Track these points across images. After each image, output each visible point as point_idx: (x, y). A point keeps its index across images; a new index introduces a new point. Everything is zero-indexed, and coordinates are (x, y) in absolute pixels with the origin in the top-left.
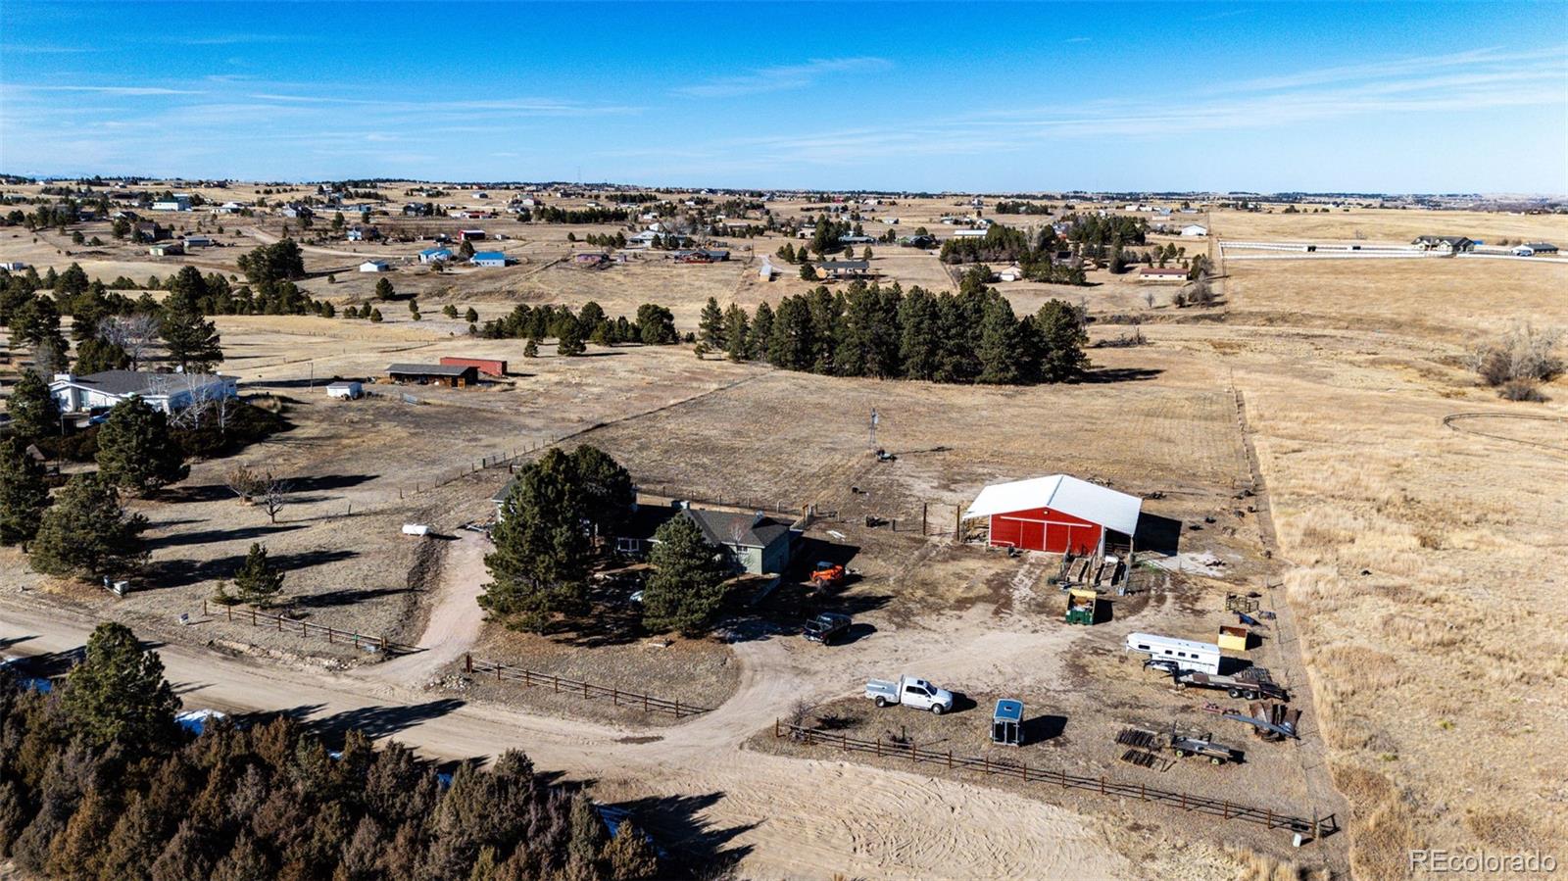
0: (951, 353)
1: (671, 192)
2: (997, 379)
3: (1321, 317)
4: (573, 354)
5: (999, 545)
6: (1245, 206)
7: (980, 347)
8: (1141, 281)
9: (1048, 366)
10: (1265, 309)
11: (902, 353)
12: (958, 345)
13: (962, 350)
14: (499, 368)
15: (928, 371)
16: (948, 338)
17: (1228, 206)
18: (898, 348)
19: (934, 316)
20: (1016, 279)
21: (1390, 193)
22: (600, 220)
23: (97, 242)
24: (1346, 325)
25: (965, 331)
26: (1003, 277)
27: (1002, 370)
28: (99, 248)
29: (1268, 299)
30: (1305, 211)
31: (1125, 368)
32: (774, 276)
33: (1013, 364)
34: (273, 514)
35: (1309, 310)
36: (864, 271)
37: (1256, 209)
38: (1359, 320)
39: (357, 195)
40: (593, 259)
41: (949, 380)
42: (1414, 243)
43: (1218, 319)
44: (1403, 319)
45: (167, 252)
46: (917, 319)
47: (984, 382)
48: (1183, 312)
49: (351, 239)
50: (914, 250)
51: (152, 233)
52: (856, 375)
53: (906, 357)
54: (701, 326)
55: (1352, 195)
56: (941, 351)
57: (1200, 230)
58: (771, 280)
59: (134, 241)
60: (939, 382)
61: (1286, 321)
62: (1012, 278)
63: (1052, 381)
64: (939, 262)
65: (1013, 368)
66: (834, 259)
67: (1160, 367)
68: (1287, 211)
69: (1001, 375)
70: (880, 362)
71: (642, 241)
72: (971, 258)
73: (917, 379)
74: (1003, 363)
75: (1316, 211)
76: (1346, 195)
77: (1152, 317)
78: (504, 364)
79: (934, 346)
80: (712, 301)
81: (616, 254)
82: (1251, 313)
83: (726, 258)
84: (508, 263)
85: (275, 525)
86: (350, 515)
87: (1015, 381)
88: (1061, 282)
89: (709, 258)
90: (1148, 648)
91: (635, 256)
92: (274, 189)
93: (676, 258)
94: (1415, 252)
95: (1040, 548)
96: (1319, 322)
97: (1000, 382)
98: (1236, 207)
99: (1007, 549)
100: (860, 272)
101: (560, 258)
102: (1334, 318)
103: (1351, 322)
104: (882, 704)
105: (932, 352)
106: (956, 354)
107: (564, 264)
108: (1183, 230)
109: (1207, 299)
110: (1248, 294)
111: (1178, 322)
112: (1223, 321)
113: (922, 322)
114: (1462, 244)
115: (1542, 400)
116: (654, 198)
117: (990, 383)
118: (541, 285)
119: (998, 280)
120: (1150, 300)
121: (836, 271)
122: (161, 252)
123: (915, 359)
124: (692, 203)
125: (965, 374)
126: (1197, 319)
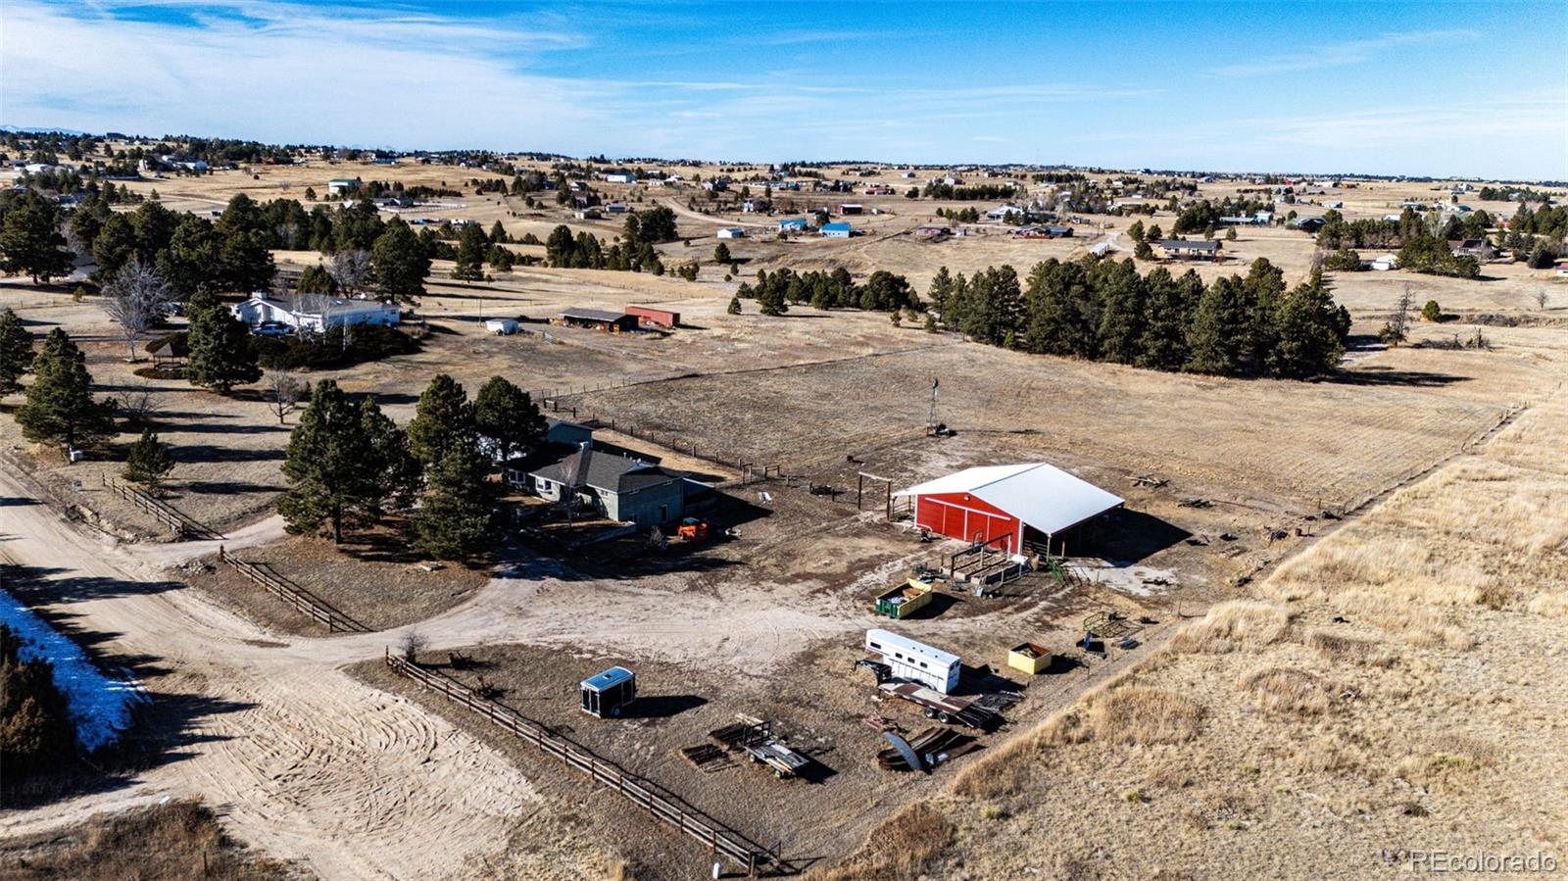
0: (1157, 336)
2: (1204, 368)
4: (774, 314)
7: (1190, 331)
8: (1557, 279)
13: (1171, 334)
14: (670, 320)
16: (1157, 319)
19: (1143, 295)
20: (1391, 268)
23: (541, 206)
26: (1375, 265)
27: (1211, 359)
28: (543, 212)
31: (1418, 371)
32: (1106, 254)
39: (800, 174)
40: (933, 233)
41: (1152, 365)
45: (588, 216)
46: (1121, 297)
47: (1190, 371)
49: (746, 210)
51: (585, 199)
52: (1044, 353)
53: (1104, 337)
56: (1146, 334)
59: (570, 207)
60: (1139, 367)
62: (1386, 267)
63: (1278, 377)
65: (1226, 358)
66: (1184, 239)
67: (1470, 374)
69: (1209, 364)
71: (999, 217)
74: (1213, 350)
77: (1536, 320)
78: (676, 317)
79: (1138, 327)
81: (961, 228)
83: (1068, 234)
84: (852, 234)
85: (283, 427)
87: (1229, 373)
88: (1446, 274)
89: (1049, 235)
90: (879, 647)
92: (736, 168)
93: (1017, 233)
95: (961, 537)
97: (1207, 373)
100: (1205, 252)
101: (906, 231)
105: (1135, 334)
106: (1163, 337)
107: (903, 237)
113: (1126, 300)
117: (1197, 372)
119: (1368, 269)
120: (1542, 299)
121: (1177, 251)
122: (582, 216)
123: (1113, 340)
125: (1170, 360)
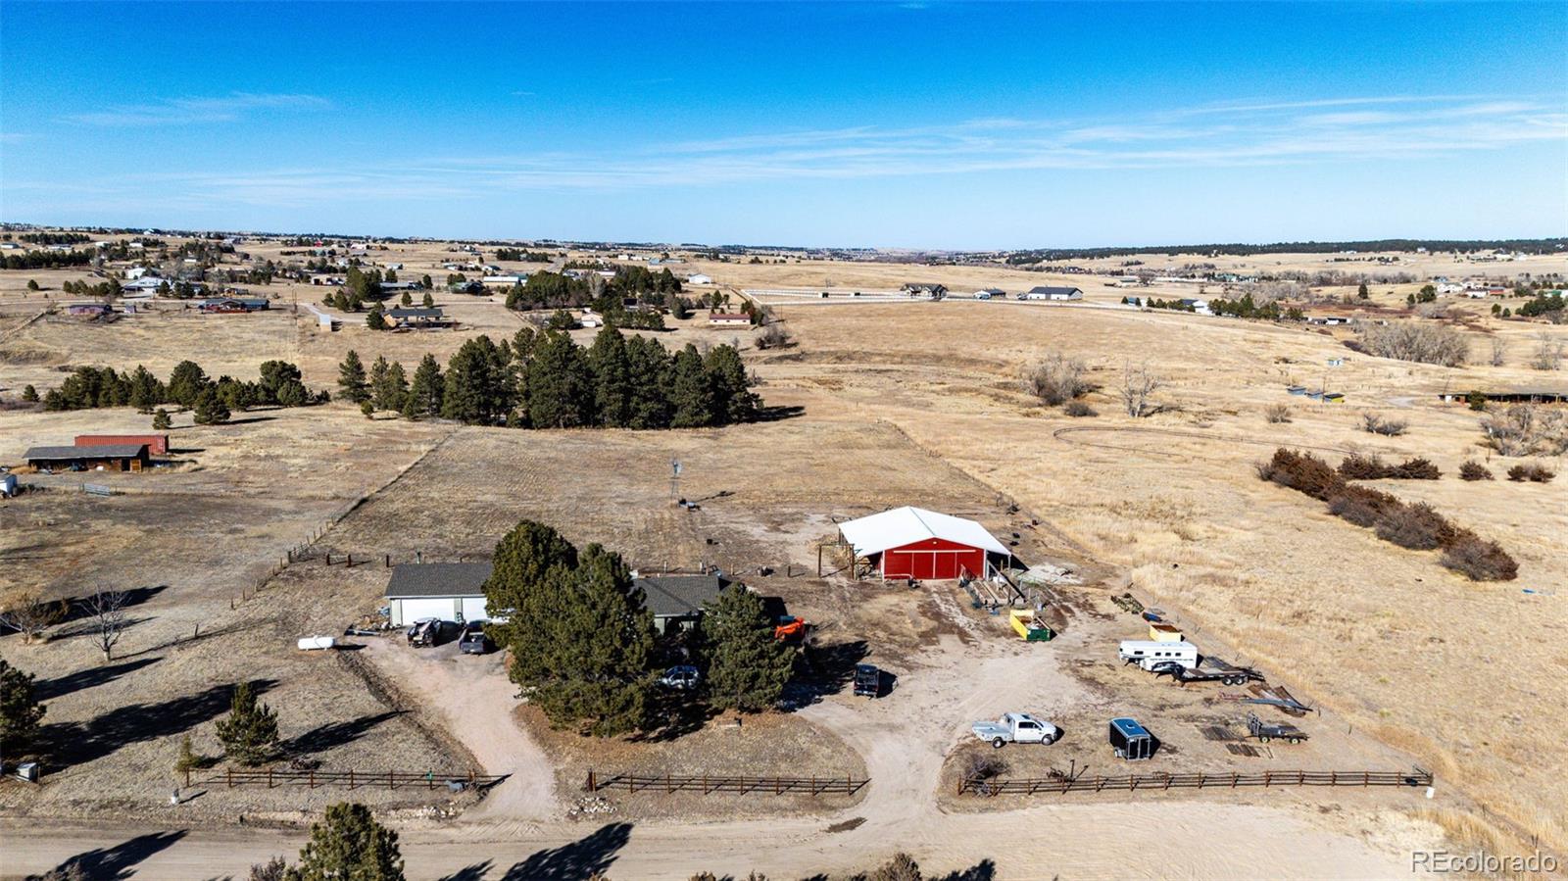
0: (645, 400)
1: (106, 232)
2: (692, 423)
3: (880, 355)
4: (216, 422)
5: (893, 578)
6: (716, 257)
7: (673, 392)
8: (712, 326)
9: (733, 408)
10: (832, 349)
11: (597, 402)
12: (650, 391)
13: (657, 397)
14: (161, 444)
15: (624, 419)
16: (641, 384)
17: (702, 256)
18: (593, 397)
19: (626, 364)
20: (597, 325)
21: (811, 246)
22: (54, 264)
24: (899, 360)
25: (655, 377)
26: (585, 324)
27: (697, 414)
29: (831, 339)
30: (767, 261)
31: (770, 406)
32: (335, 326)
33: (706, 407)
34: (108, 649)
35: (867, 348)
36: (437, 318)
37: (726, 260)
38: (909, 356)
40: (92, 312)
41: (645, 427)
42: (902, 290)
43: (796, 358)
44: (942, 353)
46: (610, 367)
48: (764, 354)
50: (468, 297)
53: (602, 405)
54: (341, 383)
55: (781, 248)
56: (635, 398)
57: (705, 279)
58: (334, 330)
61: (852, 359)
62: (593, 324)
63: (738, 422)
64: (505, 309)
65: (706, 412)
68: (752, 262)
69: (697, 418)
70: (579, 412)
71: (140, 289)
72: (541, 304)
73: (616, 427)
74: (698, 407)
75: (775, 262)
76: (777, 248)
78: (167, 440)
79: (628, 394)
80: (353, 355)
81: (118, 303)
82: (822, 353)
83: (265, 307)
85: (113, 664)
86: (197, 637)
87: (708, 424)
88: (641, 328)
89: (246, 308)
91: (146, 306)
93: (201, 307)
94: (906, 297)
95: (930, 577)
96: (878, 359)
97: (697, 425)
98: (709, 258)
99: (906, 581)
100: (433, 319)
101: (44, 311)
102: (889, 355)
103: (903, 357)
104: (998, 744)
105: (626, 401)
106: (650, 400)
107: (53, 318)
108: (690, 279)
109: (782, 341)
110: (812, 335)
111: (766, 363)
112: (801, 360)
113: (615, 370)
114: (938, 291)
115: (1095, 415)
116: (87, 239)
117: (685, 427)
118: (39, 343)
119: (579, 326)
121: (406, 319)
123: (611, 407)
124: (140, 245)
126: (781, 359)
